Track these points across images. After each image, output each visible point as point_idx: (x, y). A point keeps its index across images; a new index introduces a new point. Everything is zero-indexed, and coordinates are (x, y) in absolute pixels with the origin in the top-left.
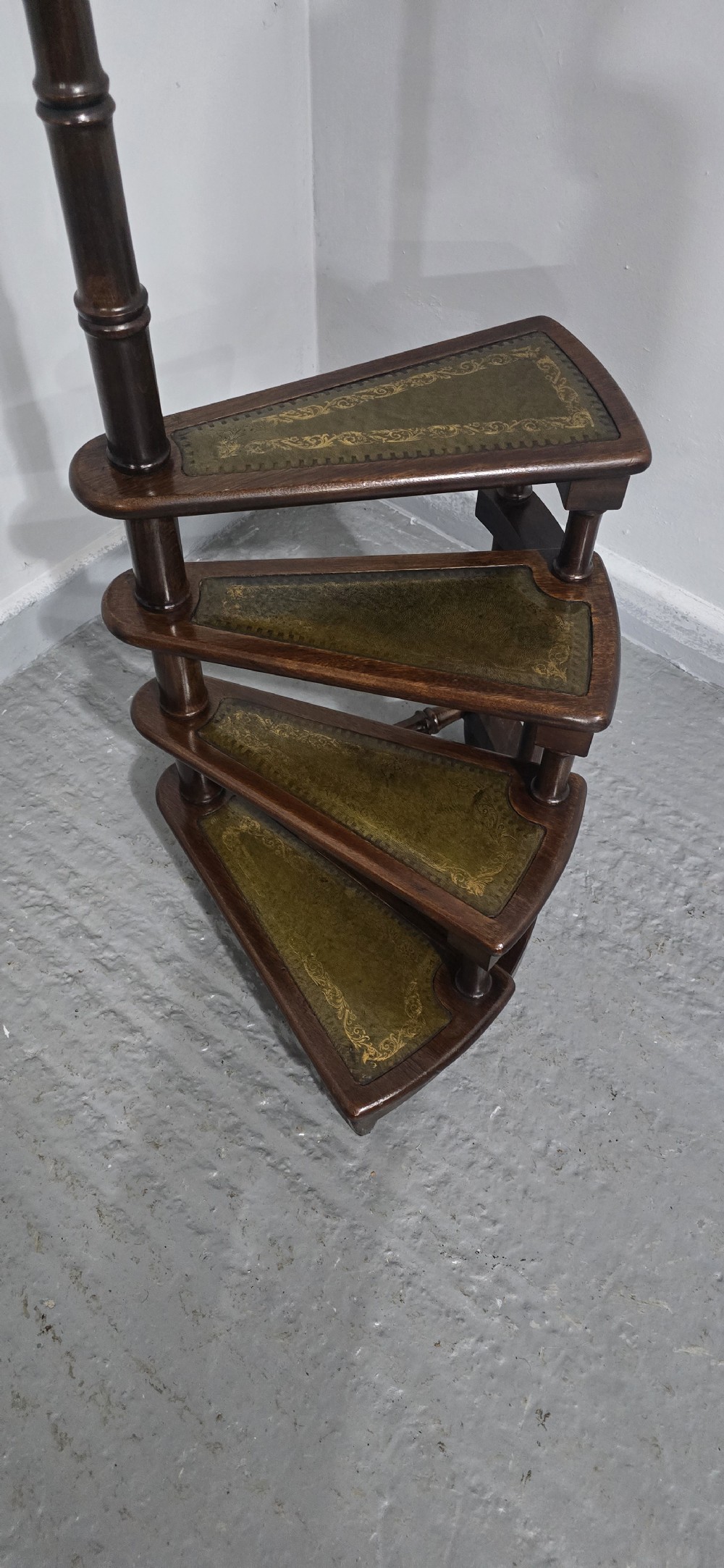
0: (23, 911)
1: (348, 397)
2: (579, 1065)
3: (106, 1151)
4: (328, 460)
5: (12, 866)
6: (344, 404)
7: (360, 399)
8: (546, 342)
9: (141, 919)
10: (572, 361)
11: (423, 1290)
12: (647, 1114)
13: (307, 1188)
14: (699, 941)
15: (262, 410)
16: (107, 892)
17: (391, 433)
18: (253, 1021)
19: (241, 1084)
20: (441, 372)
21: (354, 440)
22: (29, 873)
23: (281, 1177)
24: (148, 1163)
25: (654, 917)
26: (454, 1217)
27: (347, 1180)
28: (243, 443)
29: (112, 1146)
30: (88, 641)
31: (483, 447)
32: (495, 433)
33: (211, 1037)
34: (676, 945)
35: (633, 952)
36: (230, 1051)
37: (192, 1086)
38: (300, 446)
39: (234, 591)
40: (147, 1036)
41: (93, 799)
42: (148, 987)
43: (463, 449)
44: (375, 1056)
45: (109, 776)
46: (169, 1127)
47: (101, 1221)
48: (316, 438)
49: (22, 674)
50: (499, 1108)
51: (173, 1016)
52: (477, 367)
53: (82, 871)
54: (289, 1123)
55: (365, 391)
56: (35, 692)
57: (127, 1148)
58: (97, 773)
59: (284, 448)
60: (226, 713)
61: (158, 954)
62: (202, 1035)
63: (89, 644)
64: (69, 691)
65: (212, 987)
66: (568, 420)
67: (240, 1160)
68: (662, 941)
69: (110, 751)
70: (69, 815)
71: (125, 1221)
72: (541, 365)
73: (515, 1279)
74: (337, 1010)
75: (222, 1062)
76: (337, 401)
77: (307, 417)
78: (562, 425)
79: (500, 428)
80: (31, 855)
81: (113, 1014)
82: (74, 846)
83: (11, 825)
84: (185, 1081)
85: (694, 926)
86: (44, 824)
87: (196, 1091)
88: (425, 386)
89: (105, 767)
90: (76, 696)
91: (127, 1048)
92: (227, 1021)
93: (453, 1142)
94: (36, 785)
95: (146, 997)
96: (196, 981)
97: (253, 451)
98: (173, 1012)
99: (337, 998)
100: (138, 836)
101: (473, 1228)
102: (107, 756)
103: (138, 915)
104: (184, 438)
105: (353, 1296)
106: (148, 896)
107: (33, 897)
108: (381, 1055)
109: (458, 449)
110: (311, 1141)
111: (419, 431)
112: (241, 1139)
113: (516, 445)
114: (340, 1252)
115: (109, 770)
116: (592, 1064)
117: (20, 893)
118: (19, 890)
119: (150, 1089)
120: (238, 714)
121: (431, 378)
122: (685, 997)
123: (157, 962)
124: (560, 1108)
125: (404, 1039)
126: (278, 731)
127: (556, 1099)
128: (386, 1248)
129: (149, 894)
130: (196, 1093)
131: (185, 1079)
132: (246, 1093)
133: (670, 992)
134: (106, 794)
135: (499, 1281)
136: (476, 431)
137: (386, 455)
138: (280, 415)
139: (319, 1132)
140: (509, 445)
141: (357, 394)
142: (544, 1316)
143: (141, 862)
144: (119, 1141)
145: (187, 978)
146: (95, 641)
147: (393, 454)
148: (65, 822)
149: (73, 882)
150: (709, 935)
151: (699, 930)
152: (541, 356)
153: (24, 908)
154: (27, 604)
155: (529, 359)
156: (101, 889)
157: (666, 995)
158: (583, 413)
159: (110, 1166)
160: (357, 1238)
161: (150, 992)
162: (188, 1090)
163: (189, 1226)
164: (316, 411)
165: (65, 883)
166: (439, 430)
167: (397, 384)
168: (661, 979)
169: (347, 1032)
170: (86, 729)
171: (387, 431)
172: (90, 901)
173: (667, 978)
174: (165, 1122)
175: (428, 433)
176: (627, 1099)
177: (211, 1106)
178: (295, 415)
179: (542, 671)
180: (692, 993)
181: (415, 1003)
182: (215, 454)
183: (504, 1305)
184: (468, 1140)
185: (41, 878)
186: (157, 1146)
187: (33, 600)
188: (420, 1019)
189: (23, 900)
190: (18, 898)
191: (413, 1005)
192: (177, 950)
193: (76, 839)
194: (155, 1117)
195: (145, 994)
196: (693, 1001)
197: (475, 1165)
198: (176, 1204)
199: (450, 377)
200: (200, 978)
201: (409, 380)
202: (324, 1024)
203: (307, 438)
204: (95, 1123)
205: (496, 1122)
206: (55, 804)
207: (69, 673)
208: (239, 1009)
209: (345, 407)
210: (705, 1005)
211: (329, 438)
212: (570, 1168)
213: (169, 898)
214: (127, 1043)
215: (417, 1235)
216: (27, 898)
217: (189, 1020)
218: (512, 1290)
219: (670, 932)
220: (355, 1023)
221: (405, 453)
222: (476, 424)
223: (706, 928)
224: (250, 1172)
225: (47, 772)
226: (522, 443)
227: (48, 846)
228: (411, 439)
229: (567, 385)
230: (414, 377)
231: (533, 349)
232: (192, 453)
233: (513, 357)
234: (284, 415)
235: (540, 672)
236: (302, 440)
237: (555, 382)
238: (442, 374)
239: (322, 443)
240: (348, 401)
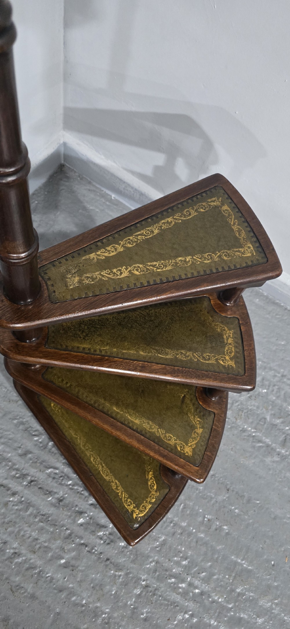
1: (131, 238)
2: (213, 479)
3: (10, 559)
4: (128, 285)
6: (129, 243)
7: (137, 239)
8: (224, 194)
9: (9, 433)
10: (238, 208)
11: (160, 596)
12: (241, 497)
13: (105, 559)
14: (255, 411)
15: (86, 248)
17: (157, 265)
18: (71, 480)
19: (69, 514)
20: (176, 217)
21: (139, 271)
23: (93, 556)
24: (32, 561)
25: (237, 402)
26: (169, 560)
27: (123, 552)
28: (80, 276)
29: (13, 556)
31: (205, 271)
32: (208, 262)
33: (52, 491)
34: (246, 414)
35: (229, 420)
36: (61, 497)
37: (46, 518)
38: (111, 276)
40: (21, 496)
42: (17, 470)
43: (195, 273)
44: (139, 514)
46: (39, 541)
47: (14, 595)
48: (120, 270)
50: (182, 505)
51: (32, 483)
52: (194, 214)
54: (93, 529)
55: (139, 233)
57: (20, 556)
59: (104, 278)
61: (20, 451)
62: (47, 491)
65: (49, 465)
66: (243, 250)
67: (74, 552)
68: (240, 413)
71: (24, 593)
72: (224, 211)
73: (197, 583)
74: (118, 493)
75: (59, 504)
76: (126, 241)
77: (112, 254)
78: (241, 254)
79: (211, 258)
81: (2, 487)
84: (43, 516)
85: (252, 404)
87: (49, 521)
88: (170, 228)
91: (12, 504)
92: (59, 482)
93: (166, 525)
95: (17, 475)
96: (41, 463)
97: (87, 282)
98: (32, 481)
99: (118, 487)
101: (178, 563)
103: (6, 431)
104: (46, 273)
105: (132, 605)
106: (11, 420)
108: (141, 513)
109: (192, 273)
110: (105, 536)
111: (172, 263)
112: (73, 541)
113: (220, 269)
114: (123, 586)
116: (218, 477)
119: (26, 523)
121: (171, 222)
122: (251, 439)
123: (20, 455)
124: (207, 501)
125: (150, 503)
127: (205, 496)
128: (143, 580)
130: (49, 522)
131: (42, 515)
132: (72, 517)
133: (245, 437)
135: (190, 584)
136: (200, 260)
137: (158, 280)
138: (97, 253)
139: (107, 530)
140: (217, 269)
141: (135, 236)
142: (209, 596)
144: (16, 553)
145: (36, 462)
147: (161, 279)
150: (258, 407)
151: (254, 406)
152: (223, 204)
155: (216, 207)
157: (244, 439)
158: (249, 246)
159: (13, 567)
160: (130, 579)
161: (19, 472)
162: (45, 521)
163: (55, 589)
164: (116, 249)
166: (181, 261)
167: (155, 227)
168: (242, 432)
169: (125, 504)
171: (155, 263)
173: (244, 430)
174: (37, 539)
175: (176, 263)
176: (233, 491)
177: (57, 527)
178: (105, 253)
179: (224, 363)
180: (254, 436)
181: (153, 483)
182: (67, 286)
183: (193, 595)
184: (171, 522)
186: (35, 552)
188: (156, 491)
191: (152, 485)
192: (29, 448)
194: (31, 538)
195: (17, 474)
196: (254, 440)
197: (175, 534)
198: (47, 579)
199: (180, 221)
200: (42, 461)
201: (161, 223)
202: (113, 501)
203: (115, 270)
204: (2, 546)
205: (182, 511)
208: (63, 475)
209: (131, 246)
210: (260, 441)
211: (126, 269)
212: (214, 527)
213: (21, 419)
214: (12, 501)
215: (155, 571)
217: (40, 484)
218: (196, 588)
219: (243, 408)
220: (127, 498)
221: (167, 278)
222: (199, 256)
223: (256, 404)
224: (79, 556)
226: (223, 268)
228: (169, 268)
229: (238, 225)
230: (163, 221)
231: (218, 199)
232: (53, 285)
233: (210, 205)
234: (99, 253)
235: (222, 363)
236: (112, 272)
237: (232, 223)
238: (176, 219)
239: (123, 273)
240: (132, 240)
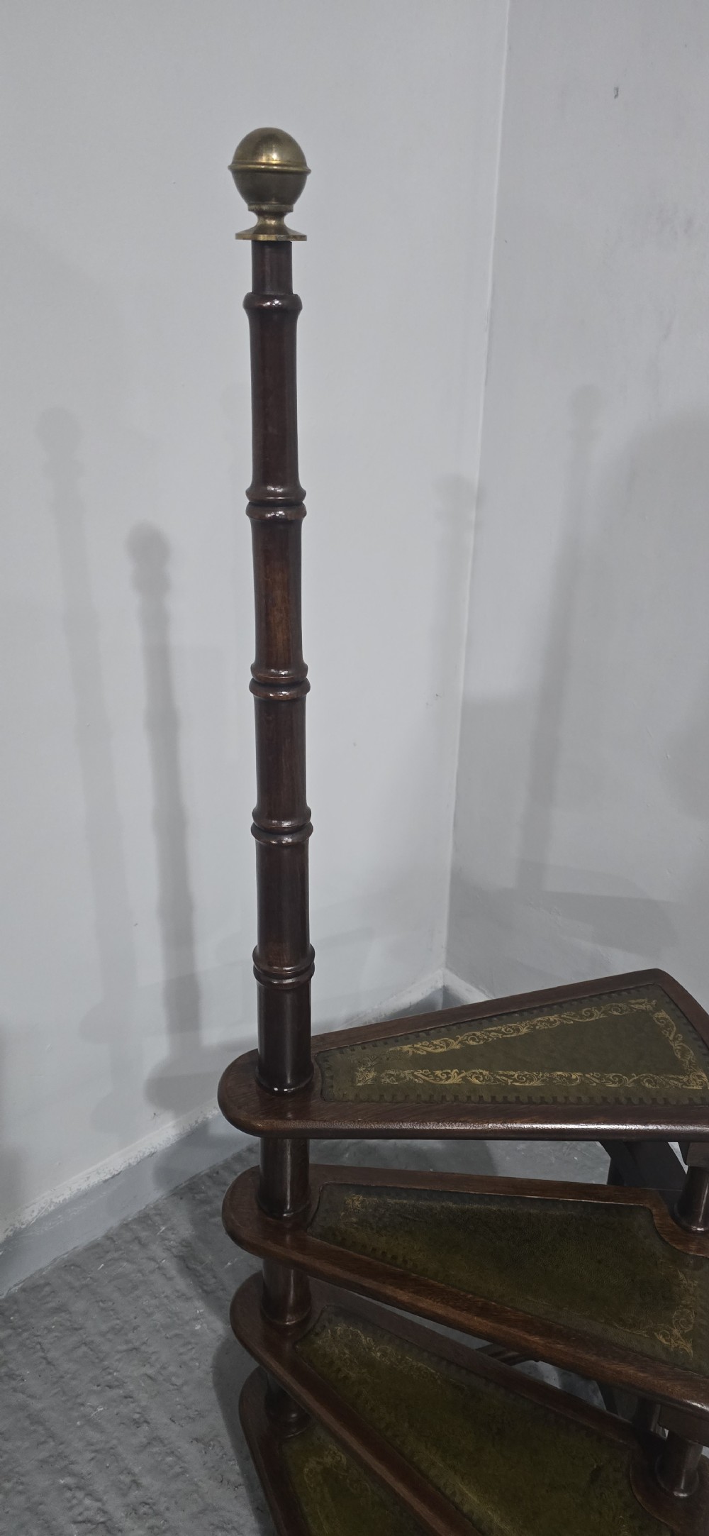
0: (74, 1526)
1: (478, 1033)
4: (456, 1097)
5: (72, 1463)
6: (473, 1040)
7: (488, 1036)
8: (662, 996)
10: (686, 1017)
15: (399, 1038)
16: (167, 1515)
17: (516, 1076)
20: (565, 1016)
21: (482, 1079)
22: (89, 1474)
28: (379, 1071)
30: (196, 1193)
31: (604, 1099)
32: (613, 1085)
38: (430, 1079)
39: (353, 1201)
41: (172, 1387)
43: (585, 1099)
45: (192, 1359)
48: (448, 1074)
49: (126, 1225)
52: (598, 1015)
53: (145, 1481)
55: (493, 1029)
56: (136, 1247)
58: (181, 1354)
59: (416, 1080)
60: (327, 1324)
63: (198, 1197)
64: (168, 1249)
66: (685, 1079)
69: (198, 1327)
70: (143, 1403)
72: (657, 1019)
76: (468, 1036)
77: (440, 1050)
78: (680, 1084)
79: (620, 1081)
80: (96, 1451)
82: (142, 1446)
83: (82, 1408)
86: (115, 1412)
88: (549, 1030)
89: (190, 1347)
90: (176, 1257)
94: (117, 1360)
97: (388, 1081)
100: (212, 1443)
102: (194, 1334)
104: (327, 1061)
107: (87, 1509)
109: (579, 1099)
111: (542, 1076)
113: (635, 1101)
115: (194, 1351)
117: (75, 1502)
118: (74, 1498)
120: (339, 1328)
121: (555, 1021)
126: (379, 1354)
129: (213, 1524)
134: (186, 1383)
136: (598, 1081)
137: (511, 1098)
138: (415, 1046)
140: (629, 1099)
141: (486, 1031)
143: (210, 1478)
146: (202, 1195)
147: (518, 1098)
148: (139, 1413)
149: (135, 1495)
152: (657, 1009)
153: (75, 1522)
154: (147, 1154)
155: (644, 1012)
156: (162, 1509)
158: (699, 1074)
164: (448, 1045)
165: (124, 1495)
166: (561, 1076)
167: (523, 1024)
170: (178, 1297)
171: (511, 1073)
172: (147, 1525)
175: (551, 1079)
178: (428, 1046)
179: (667, 1341)
182: (353, 1081)
185: (100, 1485)
187: (153, 1150)
189: (76, 1511)
190: (71, 1508)
193: (145, 1437)
199: (572, 1022)
201: (535, 1021)
203: (438, 1073)
206: (131, 1387)
207: (172, 1229)
209: (475, 1043)
211: (458, 1074)
216: (81, 1509)
221: (530, 1098)
222: (597, 1074)
225: (130, 1346)
226: (641, 1100)
227: (115, 1442)
228: (536, 1083)
229: (683, 1041)
230: (540, 1019)
231: (650, 1001)
232: (332, 1077)
233: (631, 1008)
234: (418, 1046)
235: (664, 1341)
236: (433, 1074)
237: (671, 1038)
238: (565, 1019)
239: (452, 1079)
240: (478, 1037)
